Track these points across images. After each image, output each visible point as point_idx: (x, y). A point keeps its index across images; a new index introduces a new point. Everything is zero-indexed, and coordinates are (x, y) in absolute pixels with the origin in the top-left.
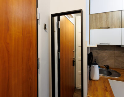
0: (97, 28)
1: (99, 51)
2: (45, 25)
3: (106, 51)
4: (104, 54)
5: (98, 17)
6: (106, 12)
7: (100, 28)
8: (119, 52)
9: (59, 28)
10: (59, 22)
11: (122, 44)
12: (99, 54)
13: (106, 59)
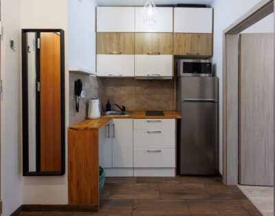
0: (106, 53)
1: (115, 88)
2: (12, 43)
4: (123, 92)
5: (108, 37)
7: (110, 53)
9: (39, 47)
10: (39, 39)
12: (115, 92)
13: (124, 98)
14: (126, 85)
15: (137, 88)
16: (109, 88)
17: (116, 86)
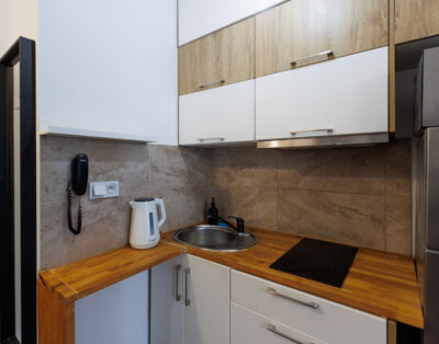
3: (253, 170)
4: (247, 182)
5: (197, 51)
6: (214, 32)
7: (202, 88)
8: (292, 171)
11: (257, 139)
12: (233, 180)
13: (251, 197)
14: (254, 165)
15: (282, 172)
16: (221, 170)
17: (232, 166)
